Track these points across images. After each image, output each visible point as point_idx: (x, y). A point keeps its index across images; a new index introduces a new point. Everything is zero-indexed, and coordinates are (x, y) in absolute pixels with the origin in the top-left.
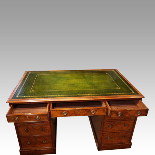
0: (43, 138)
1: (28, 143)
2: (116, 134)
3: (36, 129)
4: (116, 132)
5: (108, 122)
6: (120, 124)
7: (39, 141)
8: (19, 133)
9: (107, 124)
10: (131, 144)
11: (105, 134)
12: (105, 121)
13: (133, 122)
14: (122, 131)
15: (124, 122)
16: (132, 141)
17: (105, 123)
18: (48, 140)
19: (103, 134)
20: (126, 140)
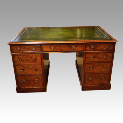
0: (36, 77)
1: (23, 81)
2: (96, 75)
3: (30, 68)
4: (97, 73)
5: (89, 64)
6: (99, 65)
7: (32, 80)
8: (17, 71)
9: (88, 65)
10: (111, 85)
11: (87, 75)
12: (86, 63)
13: (110, 64)
14: (101, 73)
15: (102, 64)
16: (111, 83)
17: (87, 64)
18: (40, 78)
19: (85, 74)
20: (106, 82)
